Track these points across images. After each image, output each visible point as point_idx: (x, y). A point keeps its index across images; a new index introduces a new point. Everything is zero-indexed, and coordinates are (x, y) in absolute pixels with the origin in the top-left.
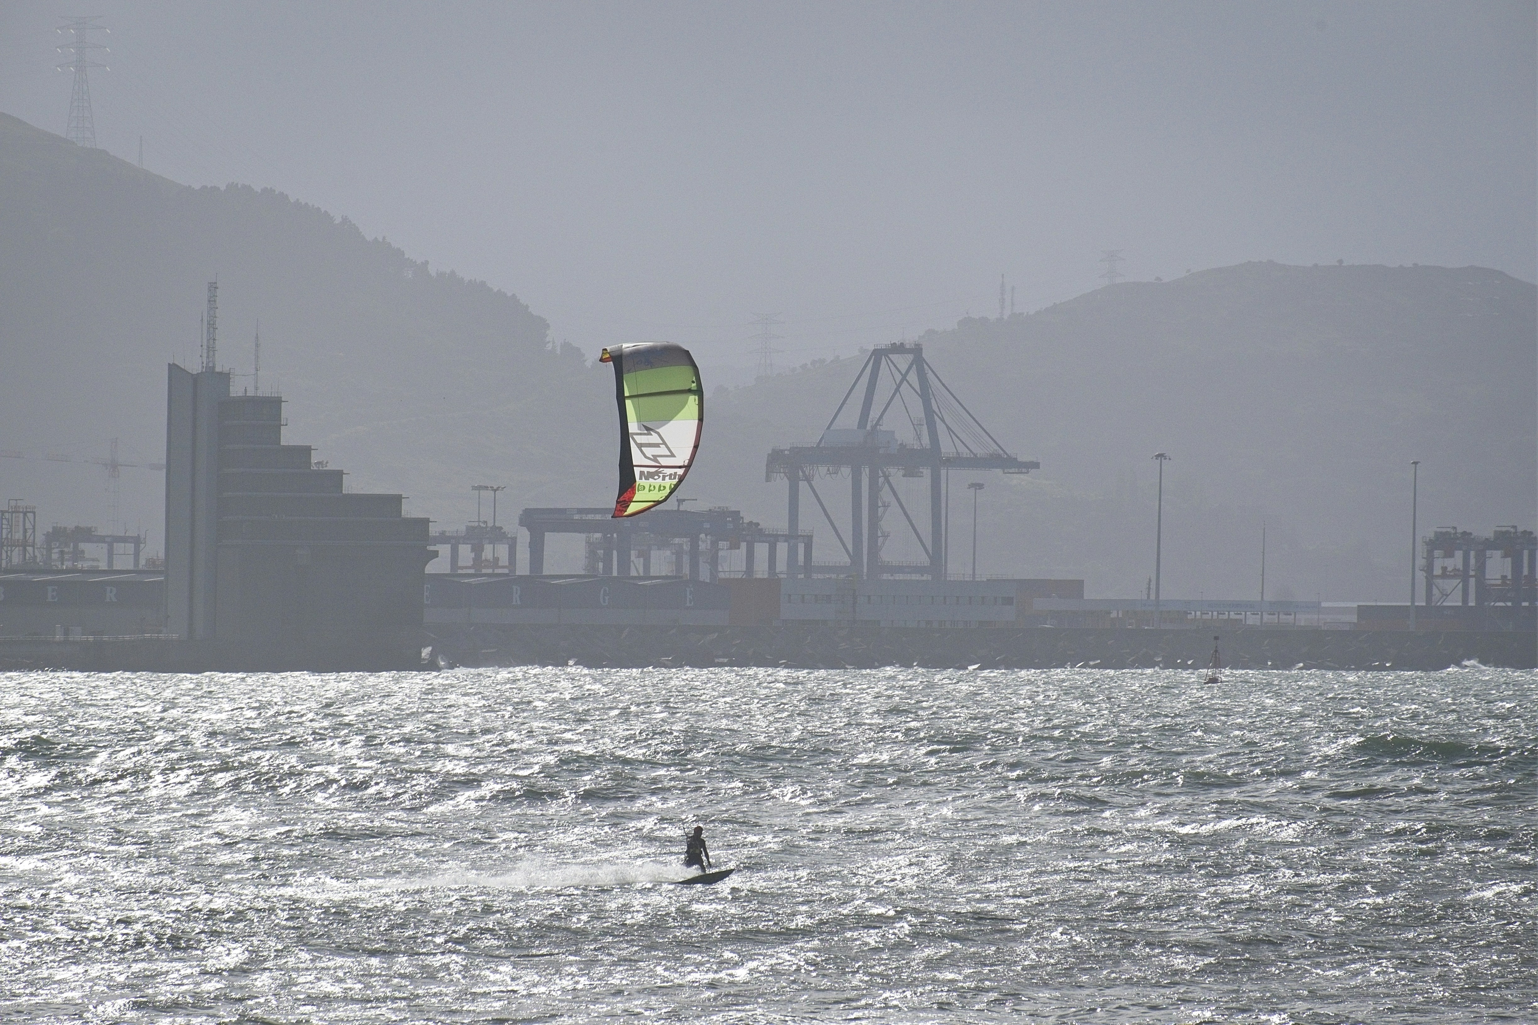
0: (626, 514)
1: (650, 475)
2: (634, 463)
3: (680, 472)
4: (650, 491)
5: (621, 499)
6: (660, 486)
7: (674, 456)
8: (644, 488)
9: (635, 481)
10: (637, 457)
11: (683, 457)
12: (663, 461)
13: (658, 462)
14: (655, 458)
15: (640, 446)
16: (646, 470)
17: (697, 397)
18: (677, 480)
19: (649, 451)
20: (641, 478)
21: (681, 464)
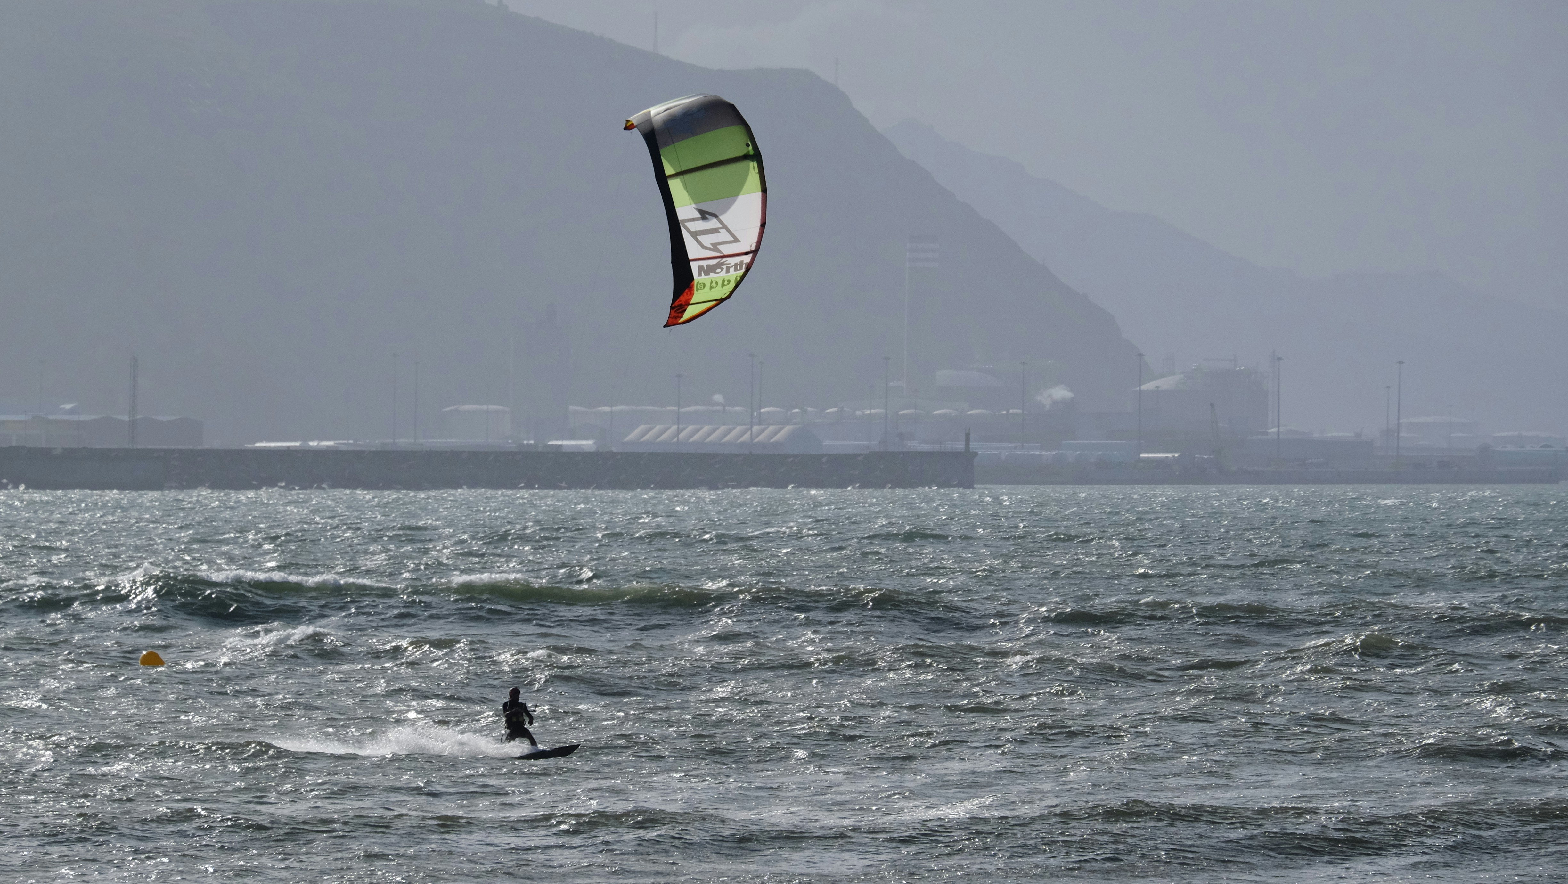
0: (682, 320)
1: (711, 269)
2: (690, 257)
3: (747, 259)
4: (711, 288)
5: (676, 303)
6: (723, 281)
7: (739, 241)
8: (704, 285)
9: (693, 279)
10: (693, 250)
11: (748, 242)
12: (726, 250)
13: (719, 251)
14: (715, 247)
15: (695, 235)
16: (705, 263)
17: (755, 164)
18: (744, 270)
19: (706, 240)
20: (700, 275)
21: (748, 250)
